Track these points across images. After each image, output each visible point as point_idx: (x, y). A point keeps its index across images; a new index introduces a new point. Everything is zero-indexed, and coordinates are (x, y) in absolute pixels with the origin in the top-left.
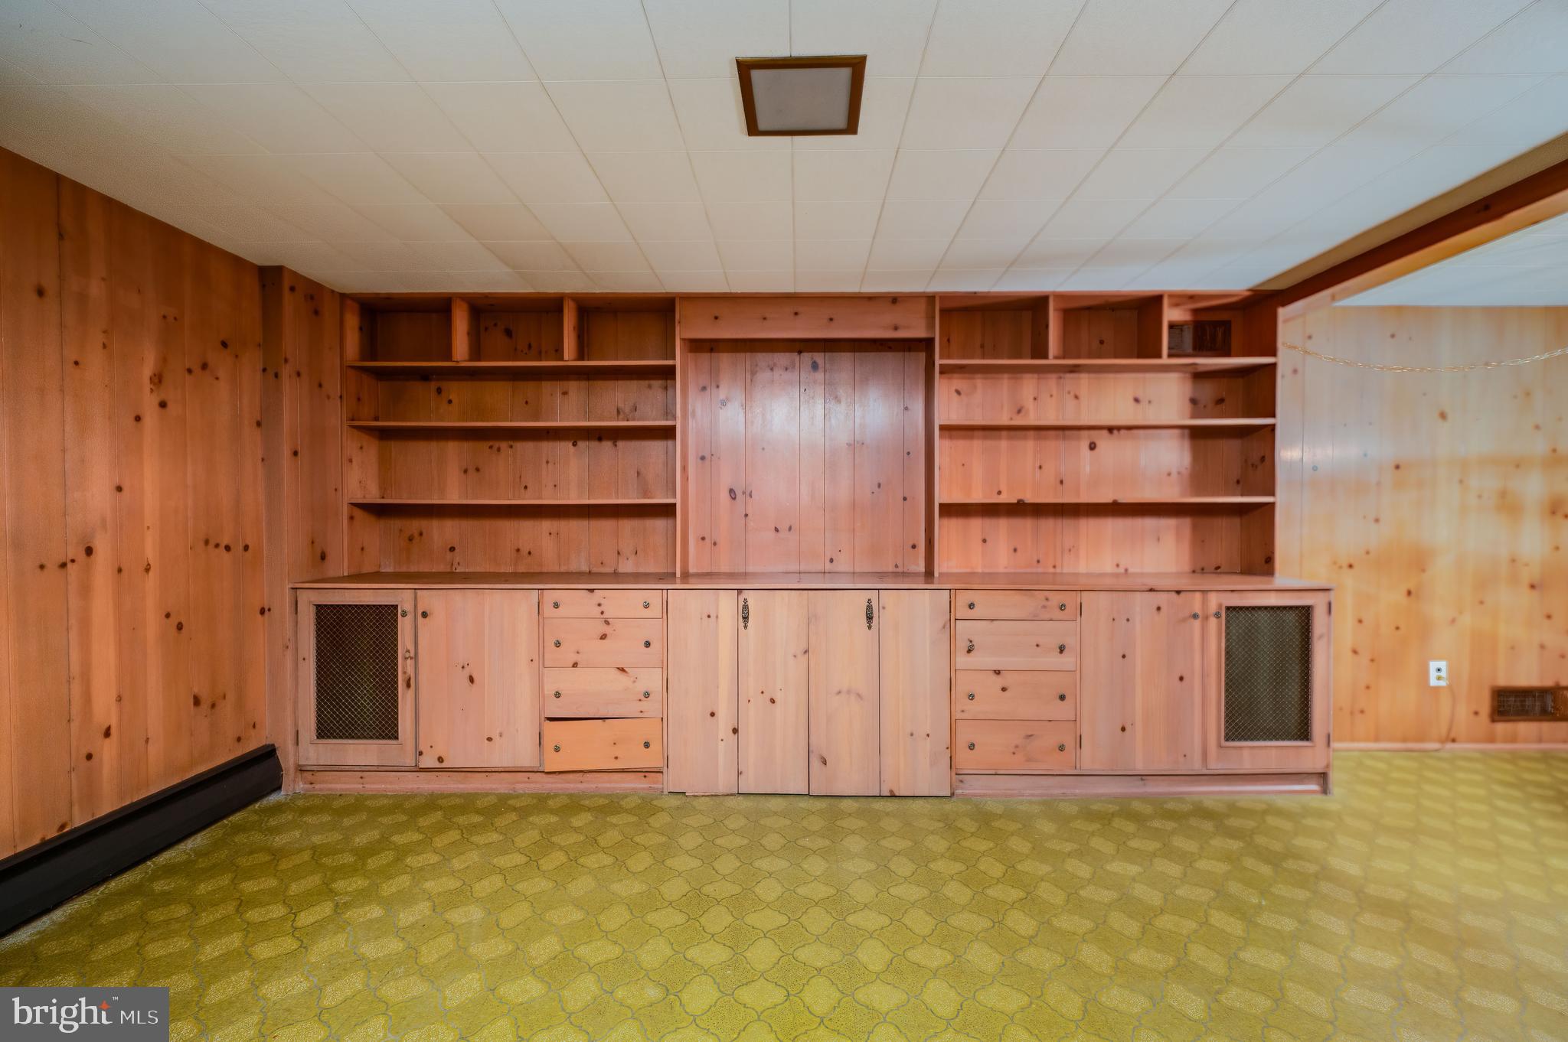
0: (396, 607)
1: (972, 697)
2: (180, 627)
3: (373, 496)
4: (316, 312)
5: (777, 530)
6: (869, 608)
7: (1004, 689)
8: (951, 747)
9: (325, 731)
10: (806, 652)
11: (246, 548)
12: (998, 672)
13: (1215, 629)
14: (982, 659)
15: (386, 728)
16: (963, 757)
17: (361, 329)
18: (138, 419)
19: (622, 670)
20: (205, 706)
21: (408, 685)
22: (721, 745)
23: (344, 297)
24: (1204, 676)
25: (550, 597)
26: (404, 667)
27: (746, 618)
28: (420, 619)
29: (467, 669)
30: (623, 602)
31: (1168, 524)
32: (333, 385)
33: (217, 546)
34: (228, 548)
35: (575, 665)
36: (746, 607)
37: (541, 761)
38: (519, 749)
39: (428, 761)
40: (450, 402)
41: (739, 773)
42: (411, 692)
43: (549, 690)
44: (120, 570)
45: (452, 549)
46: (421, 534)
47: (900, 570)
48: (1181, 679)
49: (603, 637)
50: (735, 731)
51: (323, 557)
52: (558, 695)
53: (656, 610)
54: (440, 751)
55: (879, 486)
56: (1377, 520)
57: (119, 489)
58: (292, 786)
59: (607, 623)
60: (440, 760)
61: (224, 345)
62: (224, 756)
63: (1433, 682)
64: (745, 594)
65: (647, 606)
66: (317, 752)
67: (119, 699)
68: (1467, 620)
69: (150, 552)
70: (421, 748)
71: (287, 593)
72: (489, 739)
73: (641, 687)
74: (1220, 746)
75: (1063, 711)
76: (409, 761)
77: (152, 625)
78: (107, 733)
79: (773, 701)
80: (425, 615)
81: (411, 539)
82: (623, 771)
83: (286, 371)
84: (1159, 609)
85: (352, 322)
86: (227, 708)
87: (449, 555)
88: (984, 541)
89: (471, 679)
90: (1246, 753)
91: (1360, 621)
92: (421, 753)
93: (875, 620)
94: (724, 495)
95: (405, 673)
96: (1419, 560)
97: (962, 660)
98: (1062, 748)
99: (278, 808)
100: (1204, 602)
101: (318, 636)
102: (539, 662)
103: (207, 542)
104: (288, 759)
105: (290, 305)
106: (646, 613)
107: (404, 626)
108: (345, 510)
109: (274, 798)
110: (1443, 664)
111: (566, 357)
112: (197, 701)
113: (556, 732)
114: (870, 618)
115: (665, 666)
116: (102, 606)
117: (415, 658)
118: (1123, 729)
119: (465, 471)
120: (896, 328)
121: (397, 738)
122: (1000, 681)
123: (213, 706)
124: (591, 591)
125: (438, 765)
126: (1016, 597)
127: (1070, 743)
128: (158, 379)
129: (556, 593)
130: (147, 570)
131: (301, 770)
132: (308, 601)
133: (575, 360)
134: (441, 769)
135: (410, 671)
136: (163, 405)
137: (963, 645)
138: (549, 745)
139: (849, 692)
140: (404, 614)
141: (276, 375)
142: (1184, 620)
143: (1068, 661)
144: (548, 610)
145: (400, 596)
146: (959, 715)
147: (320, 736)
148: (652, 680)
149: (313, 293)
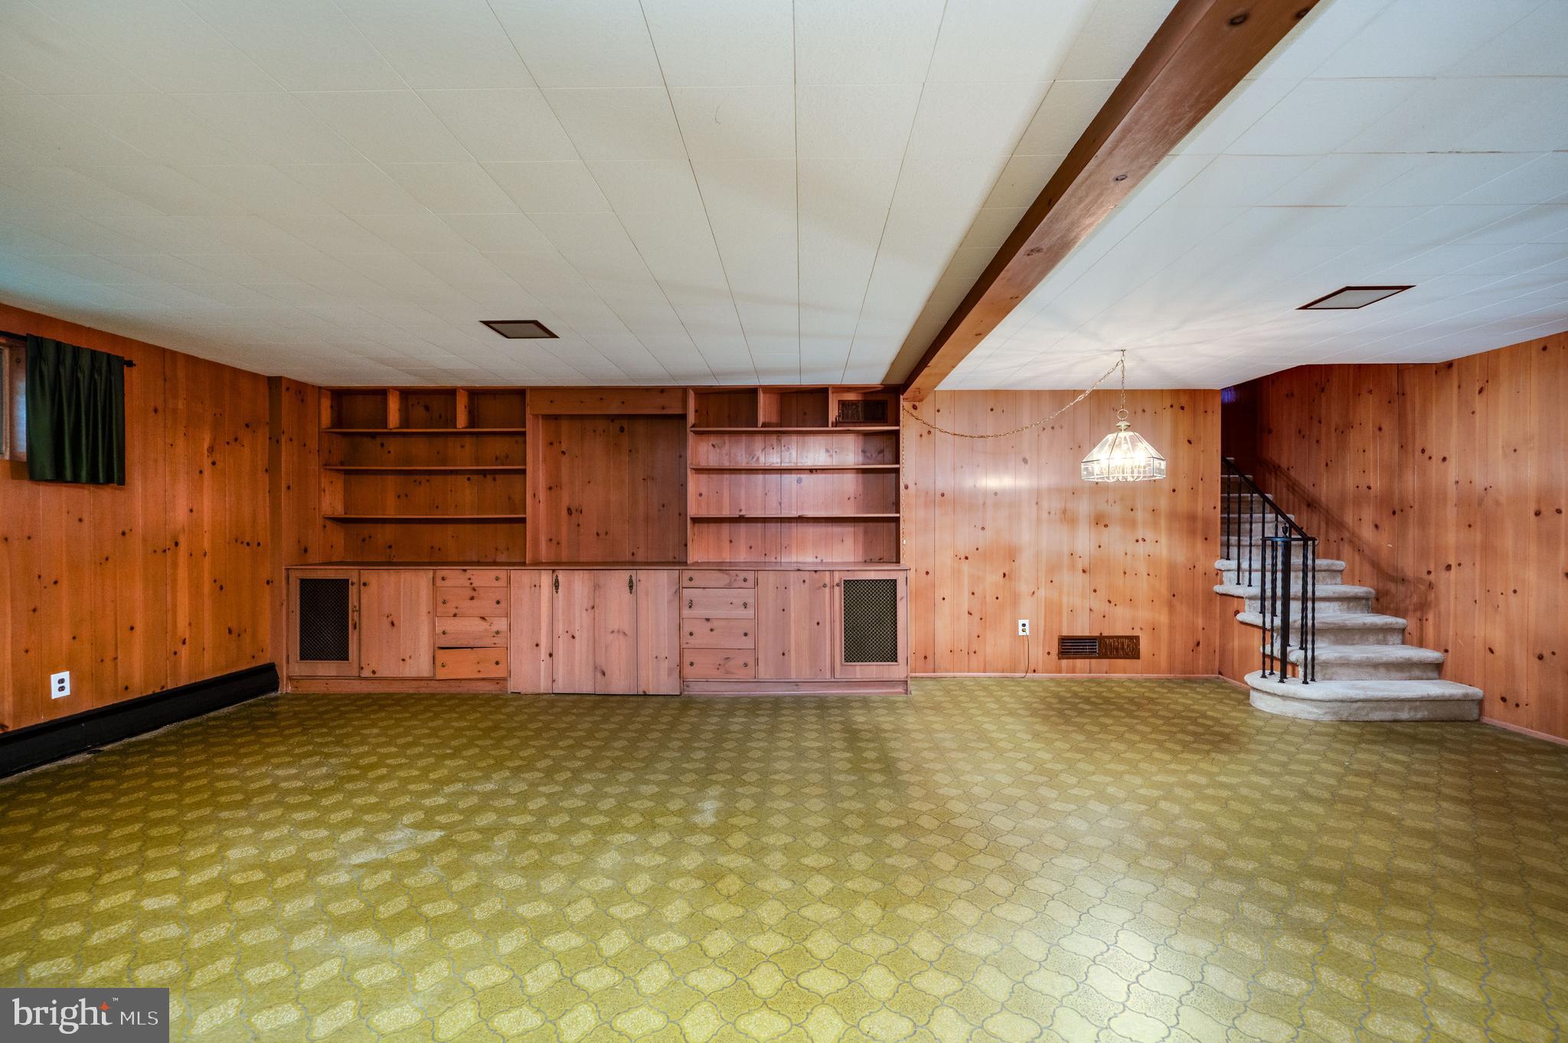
0: (348, 580)
1: (691, 634)
2: (221, 588)
3: (339, 511)
4: (302, 401)
5: (598, 534)
6: (631, 581)
7: (712, 630)
8: (680, 665)
9: (305, 656)
10: (593, 608)
11: (259, 544)
12: (708, 620)
13: (838, 592)
14: (699, 612)
15: (341, 653)
16: (688, 671)
17: (332, 407)
18: (201, 472)
19: (483, 618)
20: (234, 635)
21: (355, 628)
22: (542, 663)
23: (320, 389)
24: (832, 622)
25: (440, 574)
26: (353, 616)
27: (557, 587)
28: (362, 587)
29: (390, 618)
30: (483, 577)
31: (848, 530)
32: (313, 444)
33: (242, 543)
34: (248, 544)
35: (455, 615)
36: (557, 581)
37: (434, 674)
38: (420, 665)
39: (366, 673)
40: (389, 452)
41: (554, 681)
42: (356, 633)
43: (439, 630)
44: (191, 555)
45: (390, 547)
46: (370, 537)
47: (677, 560)
48: (818, 624)
49: (472, 598)
50: (551, 655)
51: (306, 550)
52: (444, 633)
53: (503, 583)
54: (374, 666)
55: (663, 506)
56: (983, 528)
57: (191, 511)
58: (286, 688)
59: (474, 590)
60: (374, 672)
61: (247, 426)
62: (244, 666)
63: (1021, 633)
64: (556, 573)
65: (497, 579)
66: (300, 668)
67: (190, 624)
68: (1042, 593)
69: (207, 545)
70: (363, 665)
71: (284, 571)
72: (403, 660)
73: (495, 628)
74: (842, 665)
75: (748, 643)
76: (355, 673)
77: (207, 588)
78: (184, 643)
79: (573, 637)
80: (365, 584)
81: (364, 540)
82: (483, 679)
83: (283, 439)
84: (804, 581)
85: (326, 403)
86: (247, 638)
87: (388, 550)
88: (731, 541)
89: (393, 624)
90: (858, 668)
91: (973, 594)
92: (362, 668)
93: (634, 588)
94: (564, 512)
95: (353, 620)
96: (1011, 554)
97: (686, 612)
98: (746, 665)
99: (276, 699)
100: (832, 578)
101: (301, 598)
102: (433, 613)
103: (236, 541)
104: (283, 673)
105: (286, 399)
106: (497, 584)
107: (353, 591)
108: (319, 522)
109: (273, 694)
110: (1026, 622)
111: (458, 426)
112: (230, 632)
113: (442, 656)
114: (631, 587)
115: (507, 615)
116: (182, 573)
117: (359, 611)
118: (783, 654)
119: (399, 497)
120: (663, 408)
121: (348, 660)
122: (709, 625)
123: (239, 635)
124: (465, 570)
125: (372, 675)
126: (719, 575)
127: (751, 662)
128: (211, 450)
129: (444, 571)
130: (205, 555)
131: (290, 678)
132: (296, 576)
133: (466, 428)
134: (374, 678)
135: (356, 619)
136: (214, 463)
137: (686, 603)
138: (438, 664)
139: (618, 631)
140: (353, 584)
141: (278, 441)
142: (819, 588)
143: (750, 612)
144: (439, 583)
145: (351, 574)
146: (685, 646)
147: (302, 658)
148: (501, 624)
149: (301, 390)
